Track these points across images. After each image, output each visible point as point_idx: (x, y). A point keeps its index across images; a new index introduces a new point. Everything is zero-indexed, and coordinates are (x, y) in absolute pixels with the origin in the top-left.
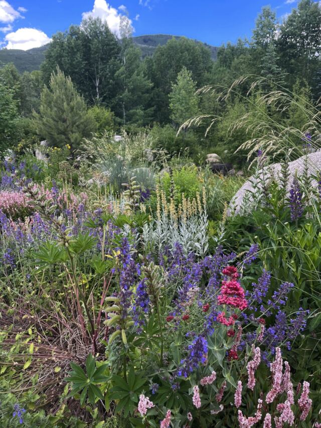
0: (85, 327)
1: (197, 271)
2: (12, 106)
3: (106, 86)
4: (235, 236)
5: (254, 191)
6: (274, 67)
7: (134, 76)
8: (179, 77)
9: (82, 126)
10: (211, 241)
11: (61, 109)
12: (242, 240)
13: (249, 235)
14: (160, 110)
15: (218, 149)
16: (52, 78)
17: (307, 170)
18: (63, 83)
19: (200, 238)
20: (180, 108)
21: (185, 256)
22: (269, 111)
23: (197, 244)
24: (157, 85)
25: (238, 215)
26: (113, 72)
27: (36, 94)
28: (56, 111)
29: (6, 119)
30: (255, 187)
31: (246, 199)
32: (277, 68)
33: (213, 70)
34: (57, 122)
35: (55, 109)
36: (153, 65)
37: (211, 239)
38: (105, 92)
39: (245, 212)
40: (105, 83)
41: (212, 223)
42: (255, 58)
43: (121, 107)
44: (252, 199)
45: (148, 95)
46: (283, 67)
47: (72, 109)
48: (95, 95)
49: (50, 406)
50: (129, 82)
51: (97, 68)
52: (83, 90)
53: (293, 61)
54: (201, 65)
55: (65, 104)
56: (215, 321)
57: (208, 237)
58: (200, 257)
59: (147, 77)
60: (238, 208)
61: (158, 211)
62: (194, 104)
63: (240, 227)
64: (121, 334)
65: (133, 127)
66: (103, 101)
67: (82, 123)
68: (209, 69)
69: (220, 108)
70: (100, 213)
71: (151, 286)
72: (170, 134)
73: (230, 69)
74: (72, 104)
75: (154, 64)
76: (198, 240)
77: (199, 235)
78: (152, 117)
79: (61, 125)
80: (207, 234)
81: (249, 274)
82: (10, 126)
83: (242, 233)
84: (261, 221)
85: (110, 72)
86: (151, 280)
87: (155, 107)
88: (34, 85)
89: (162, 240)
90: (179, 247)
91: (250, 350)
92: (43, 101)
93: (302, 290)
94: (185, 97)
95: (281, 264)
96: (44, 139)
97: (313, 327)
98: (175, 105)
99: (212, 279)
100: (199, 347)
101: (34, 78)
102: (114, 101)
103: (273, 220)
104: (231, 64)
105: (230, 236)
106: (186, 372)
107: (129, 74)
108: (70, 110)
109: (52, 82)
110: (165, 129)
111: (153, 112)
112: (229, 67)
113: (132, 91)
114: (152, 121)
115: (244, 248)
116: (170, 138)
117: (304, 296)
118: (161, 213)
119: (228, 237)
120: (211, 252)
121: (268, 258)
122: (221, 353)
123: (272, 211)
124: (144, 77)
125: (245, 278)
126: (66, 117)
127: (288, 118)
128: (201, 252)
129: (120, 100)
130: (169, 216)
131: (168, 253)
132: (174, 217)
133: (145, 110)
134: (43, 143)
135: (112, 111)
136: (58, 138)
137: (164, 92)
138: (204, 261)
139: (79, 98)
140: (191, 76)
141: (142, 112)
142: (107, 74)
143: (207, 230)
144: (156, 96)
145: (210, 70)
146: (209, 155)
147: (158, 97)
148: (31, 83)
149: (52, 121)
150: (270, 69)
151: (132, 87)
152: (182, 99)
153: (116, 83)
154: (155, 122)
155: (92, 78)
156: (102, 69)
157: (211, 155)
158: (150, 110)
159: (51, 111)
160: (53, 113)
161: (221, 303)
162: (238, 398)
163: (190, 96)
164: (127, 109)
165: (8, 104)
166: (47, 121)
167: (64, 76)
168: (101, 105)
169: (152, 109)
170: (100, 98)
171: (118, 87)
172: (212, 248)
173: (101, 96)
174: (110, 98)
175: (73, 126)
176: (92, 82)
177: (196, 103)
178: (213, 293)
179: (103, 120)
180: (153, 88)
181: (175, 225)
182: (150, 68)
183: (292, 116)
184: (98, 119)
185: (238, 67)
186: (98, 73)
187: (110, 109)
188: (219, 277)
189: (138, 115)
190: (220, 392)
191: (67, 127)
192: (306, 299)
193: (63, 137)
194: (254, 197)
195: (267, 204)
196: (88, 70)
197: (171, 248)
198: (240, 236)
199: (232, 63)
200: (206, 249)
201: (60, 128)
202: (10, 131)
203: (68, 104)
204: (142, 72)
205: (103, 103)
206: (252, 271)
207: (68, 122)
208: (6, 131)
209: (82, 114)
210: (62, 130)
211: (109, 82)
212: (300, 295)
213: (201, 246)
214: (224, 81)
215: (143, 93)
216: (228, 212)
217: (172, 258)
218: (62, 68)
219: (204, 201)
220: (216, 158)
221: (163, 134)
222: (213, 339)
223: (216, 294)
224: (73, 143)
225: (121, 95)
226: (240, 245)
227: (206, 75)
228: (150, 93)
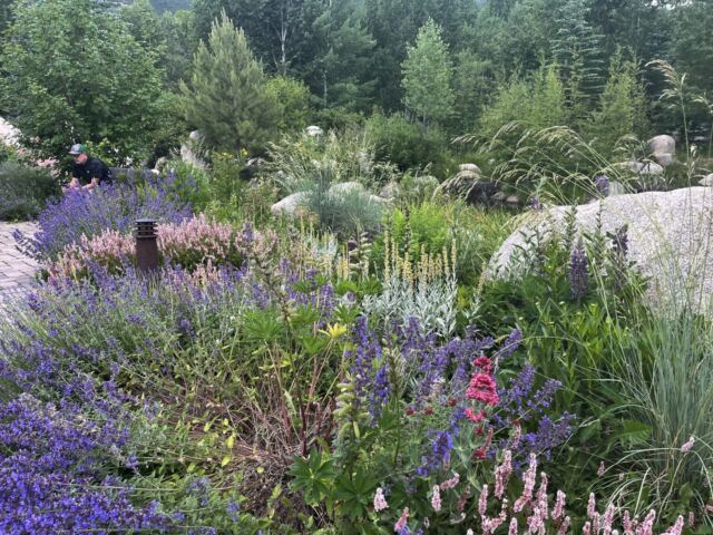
0: (289, 422)
1: (441, 359)
2: (154, 80)
3: (298, 41)
4: (496, 311)
5: (526, 247)
6: (581, 24)
7: (345, 27)
8: (420, 35)
9: (257, 110)
10: (459, 317)
11: (226, 81)
12: (505, 317)
13: (515, 310)
14: (384, 85)
15: (478, 156)
16: (214, 31)
17: (600, 227)
18: (230, 38)
19: (445, 311)
20: (419, 86)
21: (422, 335)
22: (568, 98)
23: (440, 320)
24: (382, 42)
25: (502, 280)
26: (312, 19)
27: (182, 50)
28: (217, 84)
29: (144, 100)
30: (528, 242)
31: (514, 259)
32: (585, 25)
33: (477, 21)
34: (218, 101)
35: (217, 80)
36: (377, 9)
37: (460, 313)
38: (295, 52)
39: (512, 276)
40: (296, 38)
41: (463, 290)
42: (550, 6)
43: (320, 79)
44: (522, 259)
45: (366, 59)
46: (596, 21)
47: (243, 81)
48: (279, 56)
49: (258, 508)
50: (337, 37)
51: (285, 10)
52: (259, 47)
53: (614, 12)
54: (459, 12)
55: (232, 73)
56: (462, 417)
57: (456, 311)
58: (443, 339)
59: (366, 29)
60: (502, 269)
61: (387, 269)
62: (443, 82)
63: (503, 299)
64: (352, 427)
65: (340, 113)
66: (292, 66)
67: (258, 105)
68: (470, 19)
69: (486, 87)
70: (313, 273)
71: (393, 374)
72: (399, 128)
73: (506, 20)
74: (243, 73)
75: (380, 7)
76: (442, 314)
77: (443, 307)
78: (370, 96)
79: (224, 108)
80: (454, 306)
81: (511, 367)
82: (151, 111)
83: (505, 307)
84: (531, 294)
85: (305, 18)
86: (394, 368)
87: (377, 80)
88: (180, 35)
89: (390, 310)
90: (414, 322)
91: (500, 456)
92: (198, 66)
93: (574, 392)
94: (429, 69)
95: (552, 356)
96: (195, 129)
97: (584, 438)
98: (412, 81)
99: (459, 370)
100: (443, 442)
101: (181, 23)
102: (311, 67)
103: (548, 294)
104: (508, 11)
105: (488, 310)
106: (427, 470)
107: (337, 24)
108: (240, 84)
109: (213, 36)
110: (391, 120)
111: (373, 89)
112: (506, 17)
113: (341, 52)
114: (372, 103)
115: (505, 329)
116: (399, 136)
117: (577, 398)
118: (391, 273)
119: (484, 311)
120: (459, 332)
121: (535, 347)
122: (467, 454)
123: (547, 282)
124: (361, 29)
125: (504, 371)
126: (232, 94)
127: (599, 110)
128: (445, 332)
129: (321, 66)
130: (401, 278)
131: (397, 330)
132: (408, 278)
133: (360, 83)
134: (193, 134)
135: (305, 85)
136: (218, 128)
137: (393, 55)
138: (449, 345)
139: (254, 63)
140: (441, 35)
141: (354, 88)
142: (301, 22)
143: (455, 299)
144: (379, 62)
145: (472, 20)
146: (463, 166)
147: (383, 64)
148: (174, 31)
149: (210, 101)
150: (573, 26)
151: (341, 44)
152: (424, 72)
153: (315, 38)
154: (375, 106)
155: (275, 27)
156: (293, 14)
157: (467, 165)
158: (369, 85)
159: (209, 83)
160: (213, 87)
161: (470, 397)
162: (482, 504)
163: (436, 68)
164: (331, 81)
165: (147, 76)
166: (202, 100)
167: (232, 27)
168: (289, 73)
169: (373, 82)
170: (286, 61)
171: (318, 43)
172: (461, 327)
173: (289, 57)
174: (303, 63)
175: (243, 110)
176: (274, 33)
177: (446, 78)
178: (459, 387)
179: (291, 100)
180: (375, 48)
181: (410, 290)
182: (372, 13)
183: (605, 108)
184: (283, 97)
185: (520, 18)
186: (285, 20)
187: (303, 82)
188: (469, 368)
189: (347, 92)
190: (462, 498)
191: (234, 111)
192: (579, 404)
193: (227, 126)
194: (525, 256)
195: (541, 272)
196: (269, 14)
197: (402, 323)
198: (501, 310)
199: (512, 10)
200: (452, 328)
201: (223, 111)
202: (150, 120)
203: (237, 74)
204: (359, 21)
205: (292, 70)
206: (516, 363)
207: (235, 102)
208: (143, 119)
209: (258, 91)
210: (226, 115)
211: (303, 35)
212: (573, 397)
213: (445, 324)
214: (496, 40)
215: (358, 56)
216: (487, 275)
217: (403, 338)
218: (230, 15)
219: (454, 260)
220: (474, 171)
221: (389, 129)
222: (458, 439)
223: (464, 390)
224: (242, 137)
225: (322, 57)
226: (501, 325)
227: (466, 28)
228: (370, 57)
